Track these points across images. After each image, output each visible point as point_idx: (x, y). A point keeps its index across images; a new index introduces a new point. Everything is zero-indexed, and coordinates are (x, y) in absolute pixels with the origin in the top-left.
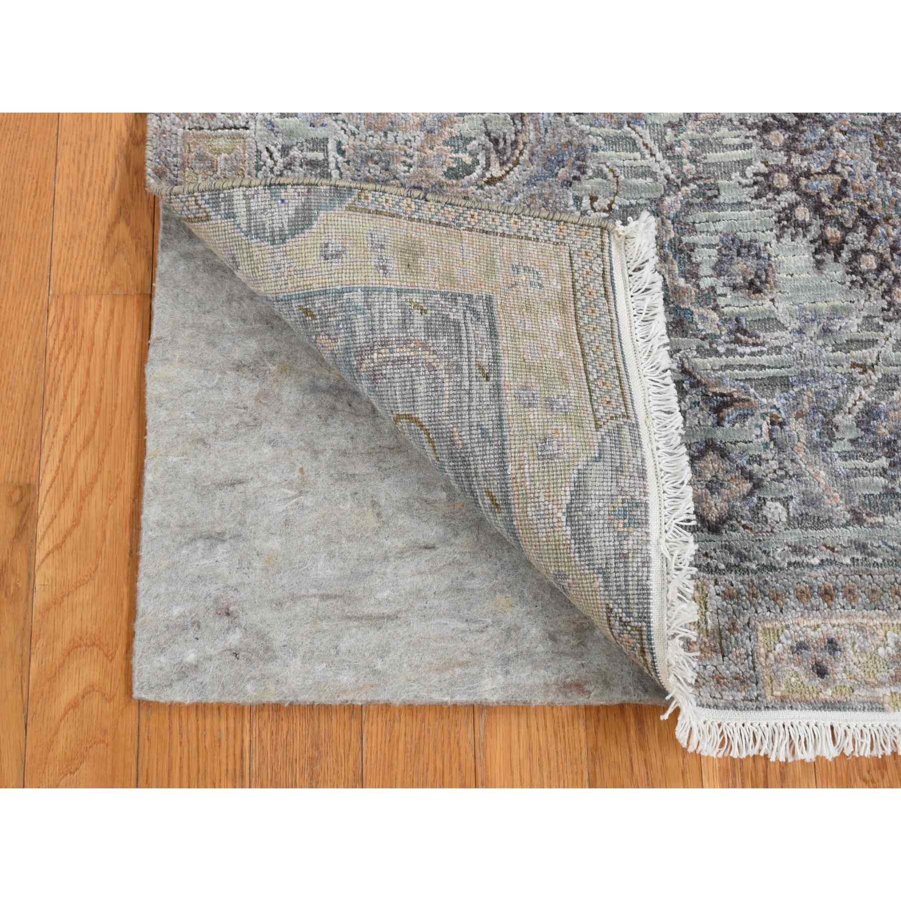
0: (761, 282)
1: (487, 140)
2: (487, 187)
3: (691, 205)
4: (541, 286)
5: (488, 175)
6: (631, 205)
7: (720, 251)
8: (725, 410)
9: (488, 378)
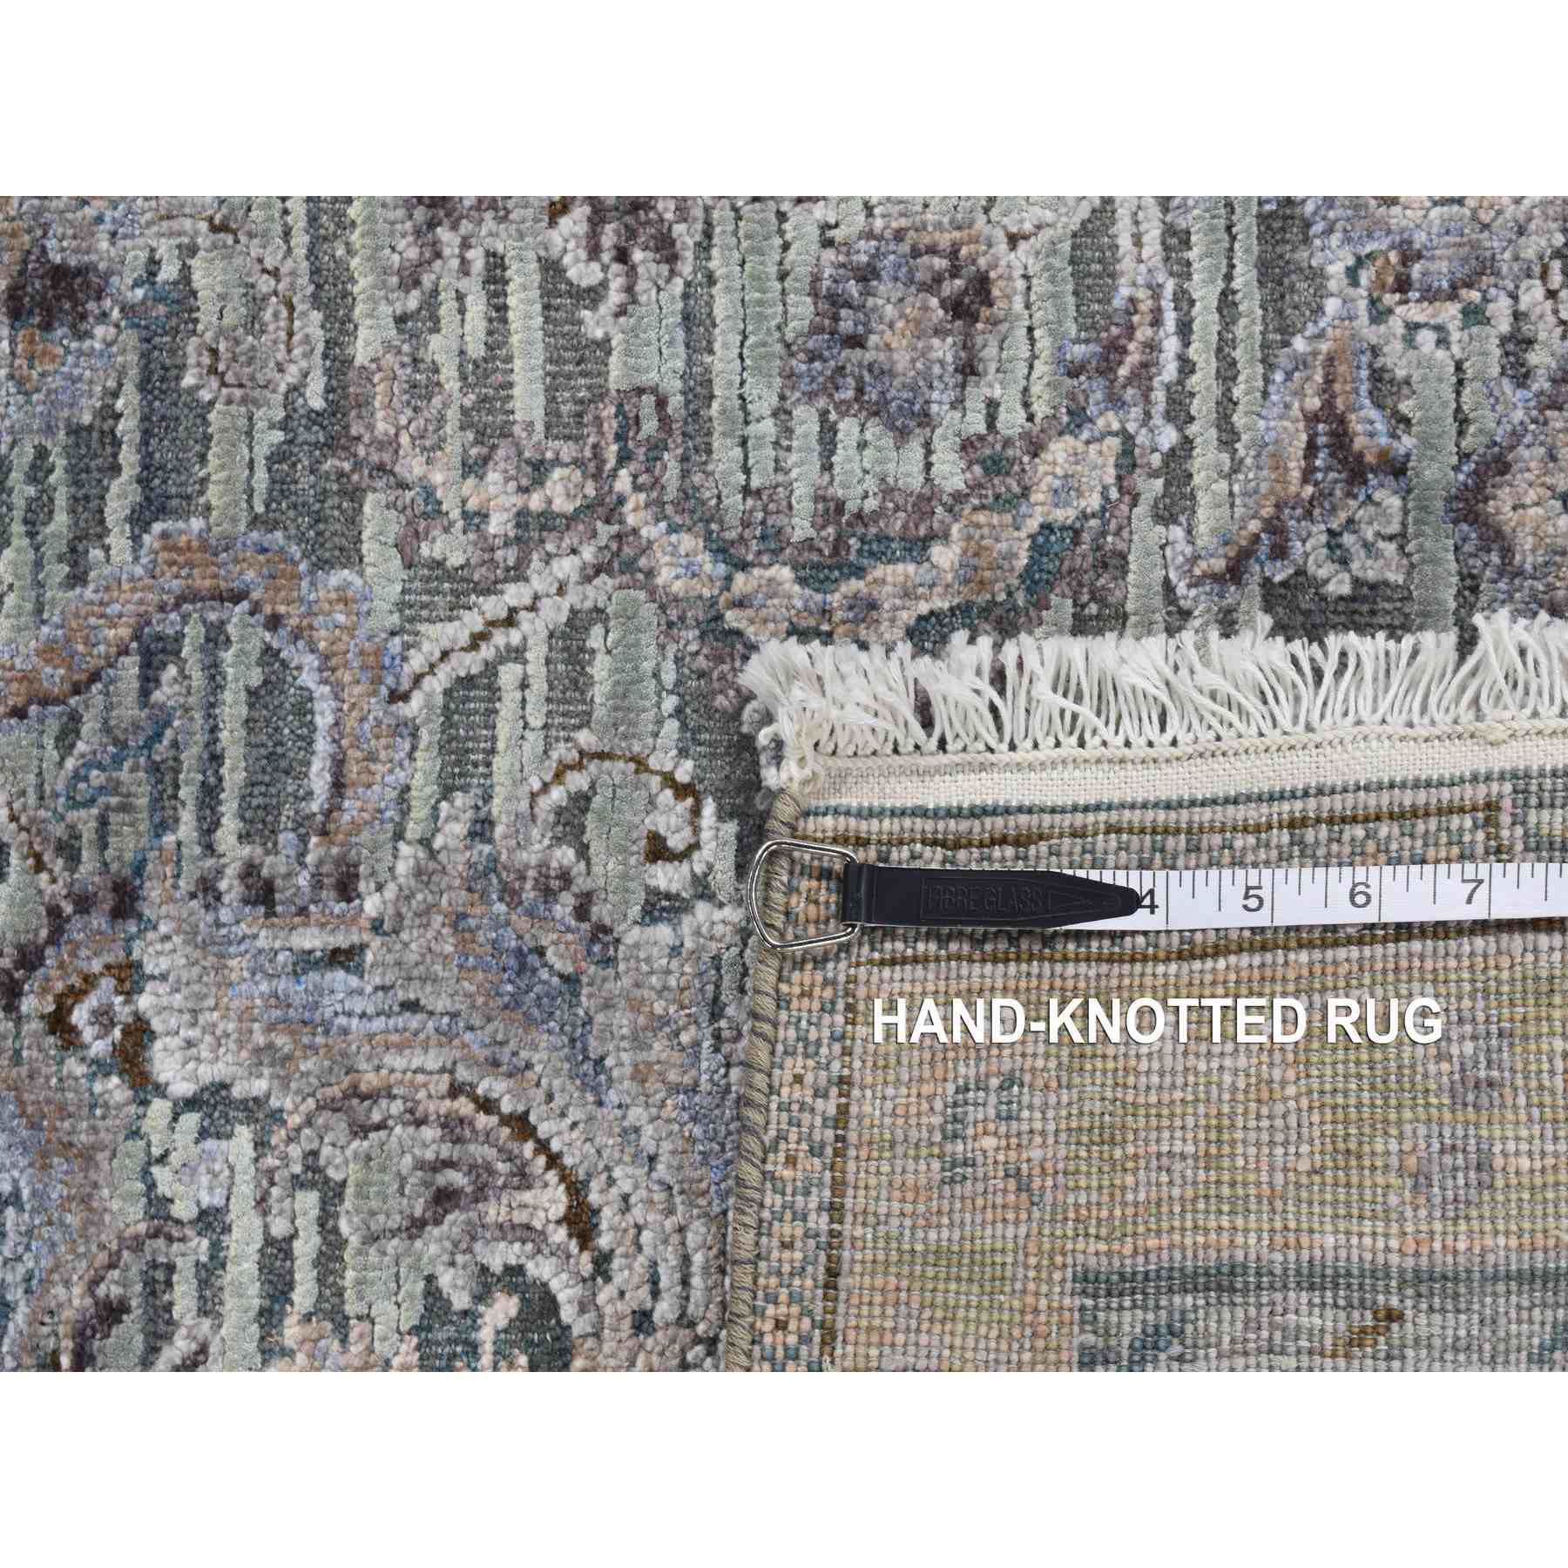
0: (955, 272)
1: (436, 1231)
2: (604, 1242)
3: (687, 492)
4: (1009, 1081)
5: (560, 1235)
6: (678, 712)
7: (844, 409)
8: (1359, 443)
9: (1393, 1316)
